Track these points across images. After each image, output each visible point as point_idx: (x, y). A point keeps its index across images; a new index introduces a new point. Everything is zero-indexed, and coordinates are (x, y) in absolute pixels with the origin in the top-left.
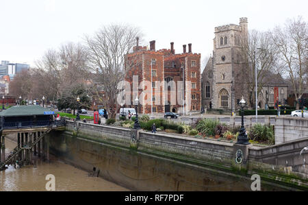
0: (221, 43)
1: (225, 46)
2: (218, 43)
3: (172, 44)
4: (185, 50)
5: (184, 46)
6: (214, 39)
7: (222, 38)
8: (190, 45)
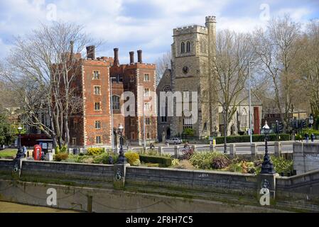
0: (183, 51)
1: (188, 54)
2: (178, 50)
3: (116, 50)
4: (132, 60)
5: (131, 54)
6: (173, 45)
7: (183, 44)
8: (139, 52)
